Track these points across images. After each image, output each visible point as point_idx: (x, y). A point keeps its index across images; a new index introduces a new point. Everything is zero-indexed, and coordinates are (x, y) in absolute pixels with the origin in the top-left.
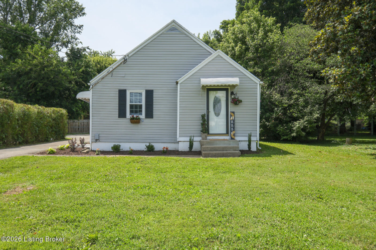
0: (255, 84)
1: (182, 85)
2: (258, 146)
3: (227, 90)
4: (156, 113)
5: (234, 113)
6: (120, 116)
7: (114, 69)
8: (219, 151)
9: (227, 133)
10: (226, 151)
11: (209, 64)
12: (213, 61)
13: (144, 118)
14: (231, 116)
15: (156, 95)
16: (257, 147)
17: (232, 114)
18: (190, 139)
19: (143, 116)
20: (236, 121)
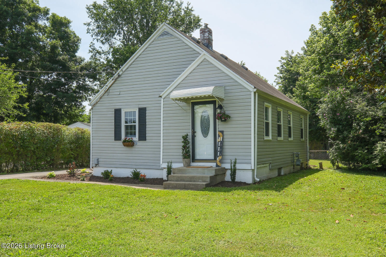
0: (248, 93)
1: (165, 100)
2: (255, 176)
3: (214, 102)
4: (149, 134)
5: (222, 132)
6: (116, 139)
7: (110, 87)
8: (187, 181)
9: (215, 159)
10: (194, 181)
11: (195, 71)
12: (199, 67)
13: (138, 140)
14: (219, 136)
15: (148, 113)
16: (253, 178)
17: (221, 134)
18: (168, 166)
19: (136, 139)
20: (225, 143)
